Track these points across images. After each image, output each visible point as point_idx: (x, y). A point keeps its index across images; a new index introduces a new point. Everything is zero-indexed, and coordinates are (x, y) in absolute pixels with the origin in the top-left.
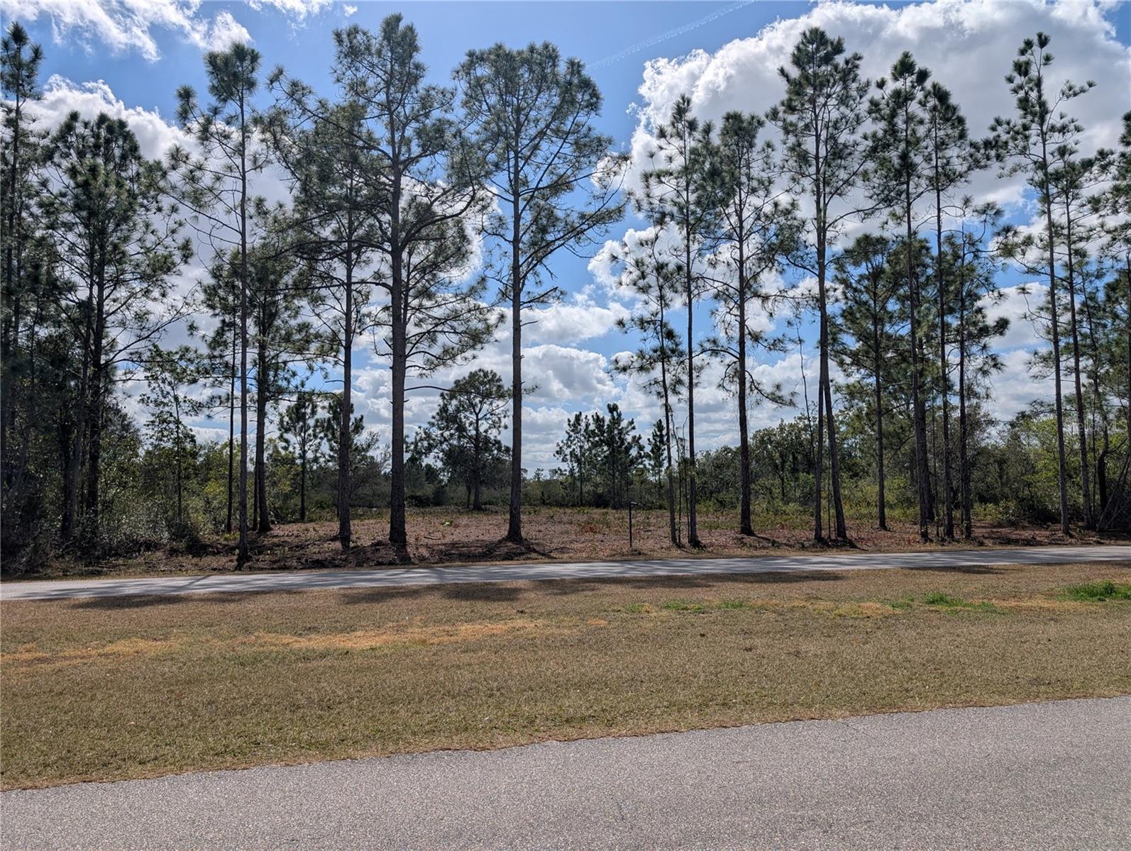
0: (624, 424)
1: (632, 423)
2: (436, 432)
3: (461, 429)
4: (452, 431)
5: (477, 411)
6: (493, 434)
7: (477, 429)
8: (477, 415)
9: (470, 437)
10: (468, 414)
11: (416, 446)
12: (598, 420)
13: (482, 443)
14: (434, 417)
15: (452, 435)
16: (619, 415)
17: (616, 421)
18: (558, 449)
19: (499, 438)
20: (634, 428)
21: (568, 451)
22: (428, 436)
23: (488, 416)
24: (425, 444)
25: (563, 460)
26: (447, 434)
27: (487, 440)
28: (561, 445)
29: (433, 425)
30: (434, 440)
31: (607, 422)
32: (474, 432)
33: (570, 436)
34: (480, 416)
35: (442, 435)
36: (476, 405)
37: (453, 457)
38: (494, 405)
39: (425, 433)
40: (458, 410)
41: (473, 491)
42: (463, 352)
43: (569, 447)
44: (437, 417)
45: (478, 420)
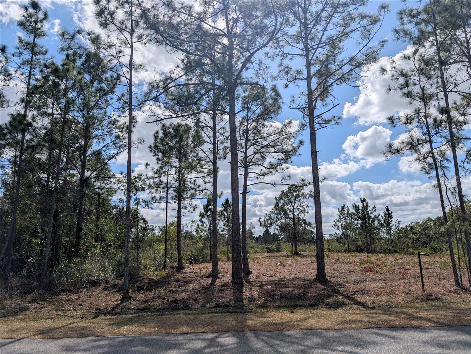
0: (370, 208)
1: (374, 207)
2: (273, 215)
3: (286, 214)
4: (282, 215)
5: (293, 205)
6: (302, 216)
7: (294, 214)
8: (293, 207)
9: (291, 218)
10: (289, 206)
11: (265, 223)
12: (356, 207)
13: (296, 221)
14: (273, 209)
15: (282, 217)
16: (367, 204)
17: (365, 207)
18: (334, 223)
19: (304, 218)
20: (375, 211)
21: (340, 224)
22: (270, 218)
23: (299, 207)
24: (269, 222)
25: (337, 229)
26: (279, 217)
27: (299, 219)
28: (336, 221)
29: (272, 212)
30: (273, 220)
31: (360, 208)
32: (292, 216)
33: (340, 217)
34: (295, 207)
35: (277, 217)
36: (292, 202)
37: (283, 228)
38: (301, 201)
39: (269, 217)
40: (284, 205)
41: (294, 245)
42: (280, 165)
43: (340, 222)
44: (274, 209)
45: (294, 209)
